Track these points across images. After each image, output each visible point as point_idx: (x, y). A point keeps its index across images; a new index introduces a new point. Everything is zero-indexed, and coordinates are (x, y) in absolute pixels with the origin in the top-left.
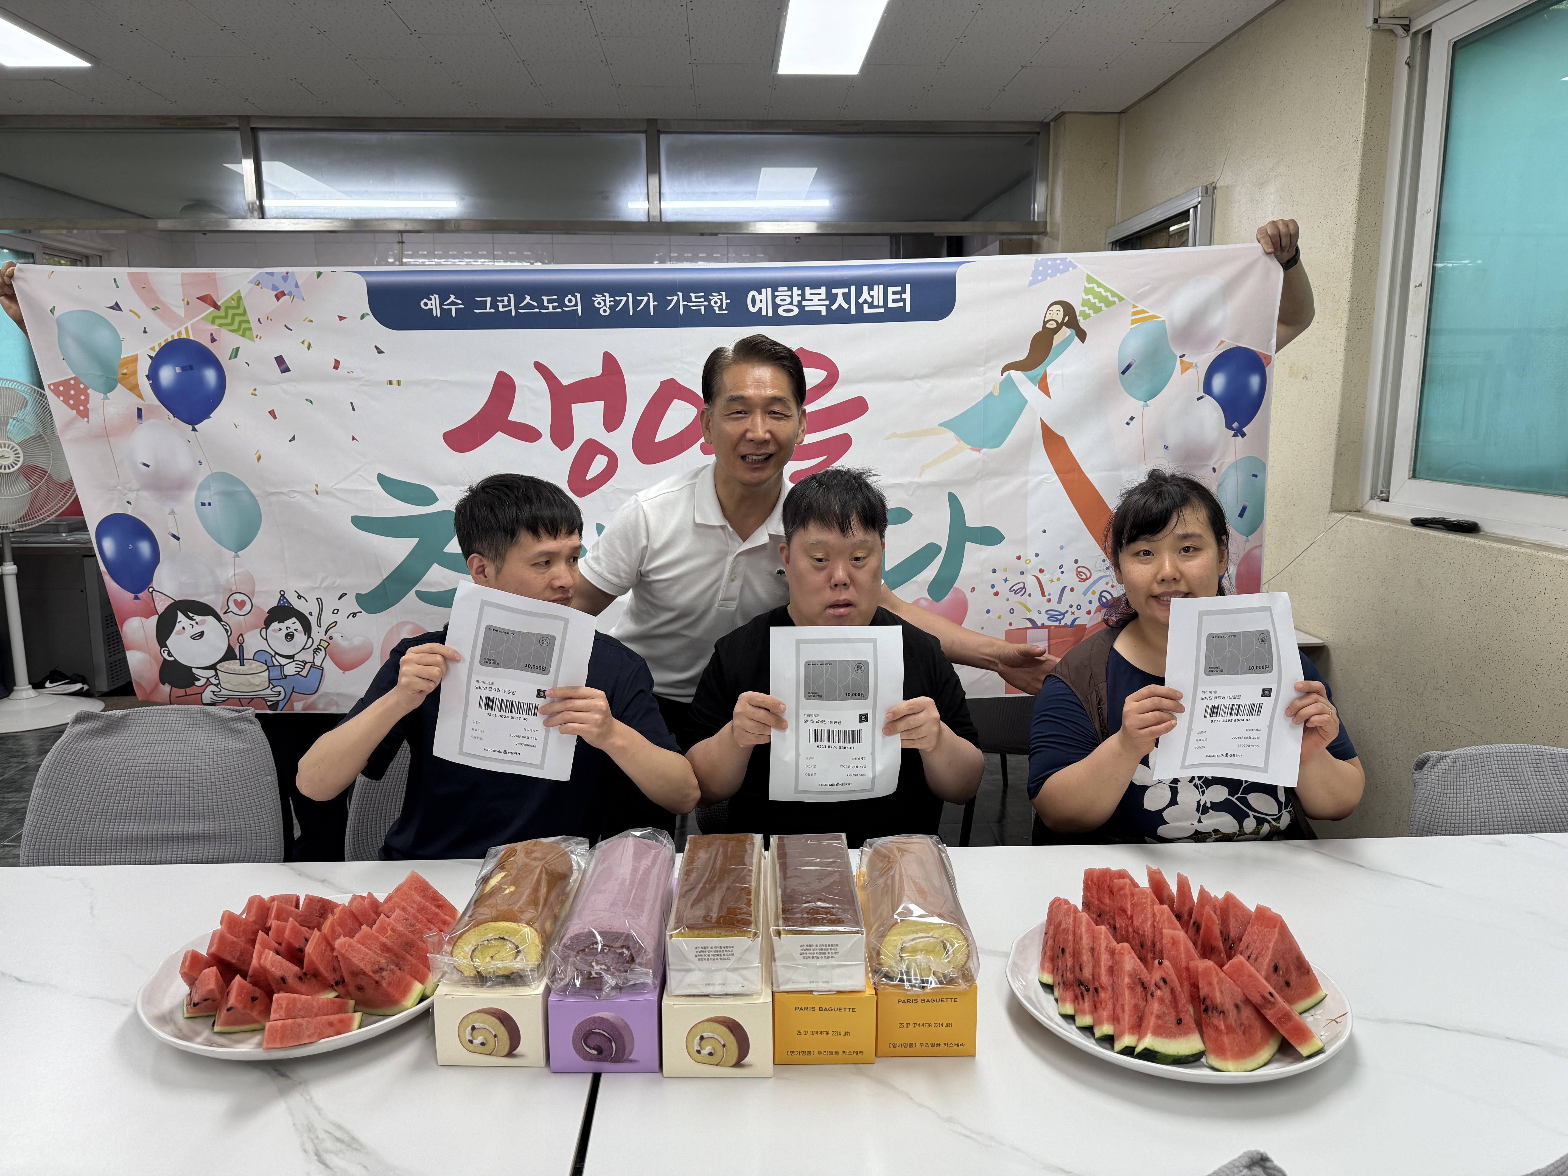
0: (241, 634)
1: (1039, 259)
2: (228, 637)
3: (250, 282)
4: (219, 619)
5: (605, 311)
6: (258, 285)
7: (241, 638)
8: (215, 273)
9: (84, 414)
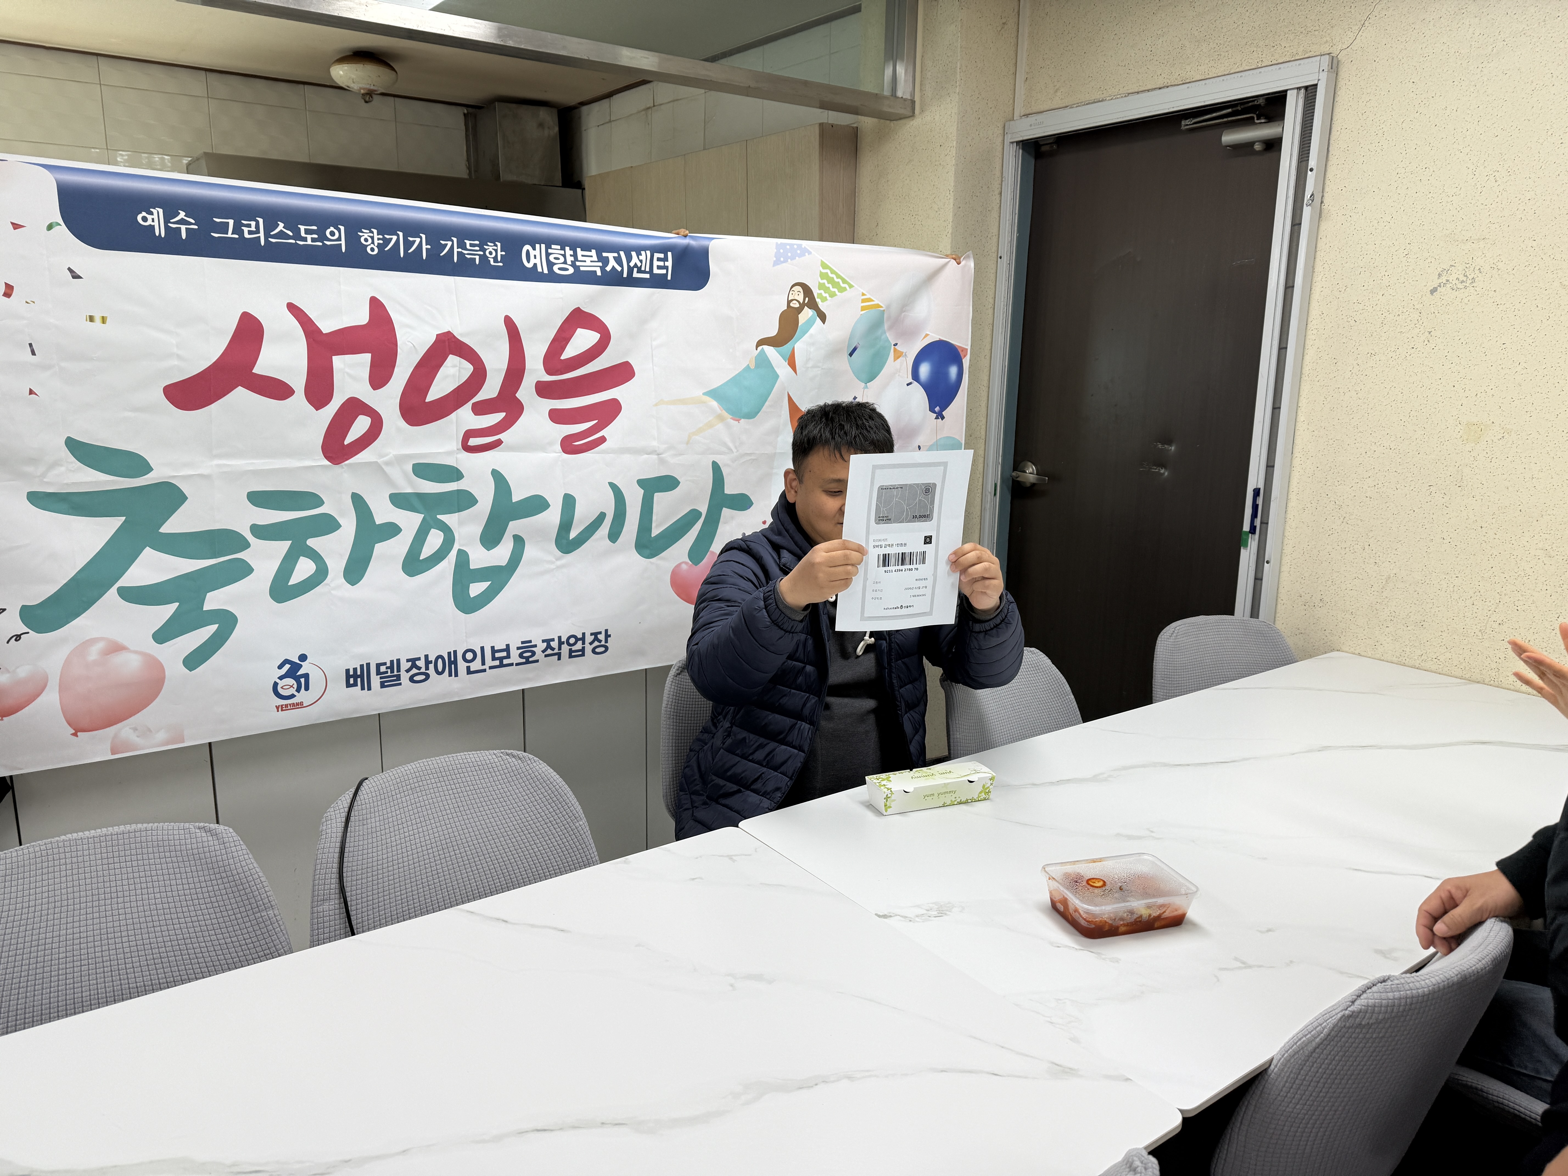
1: (779, 243)
5: (372, 249)
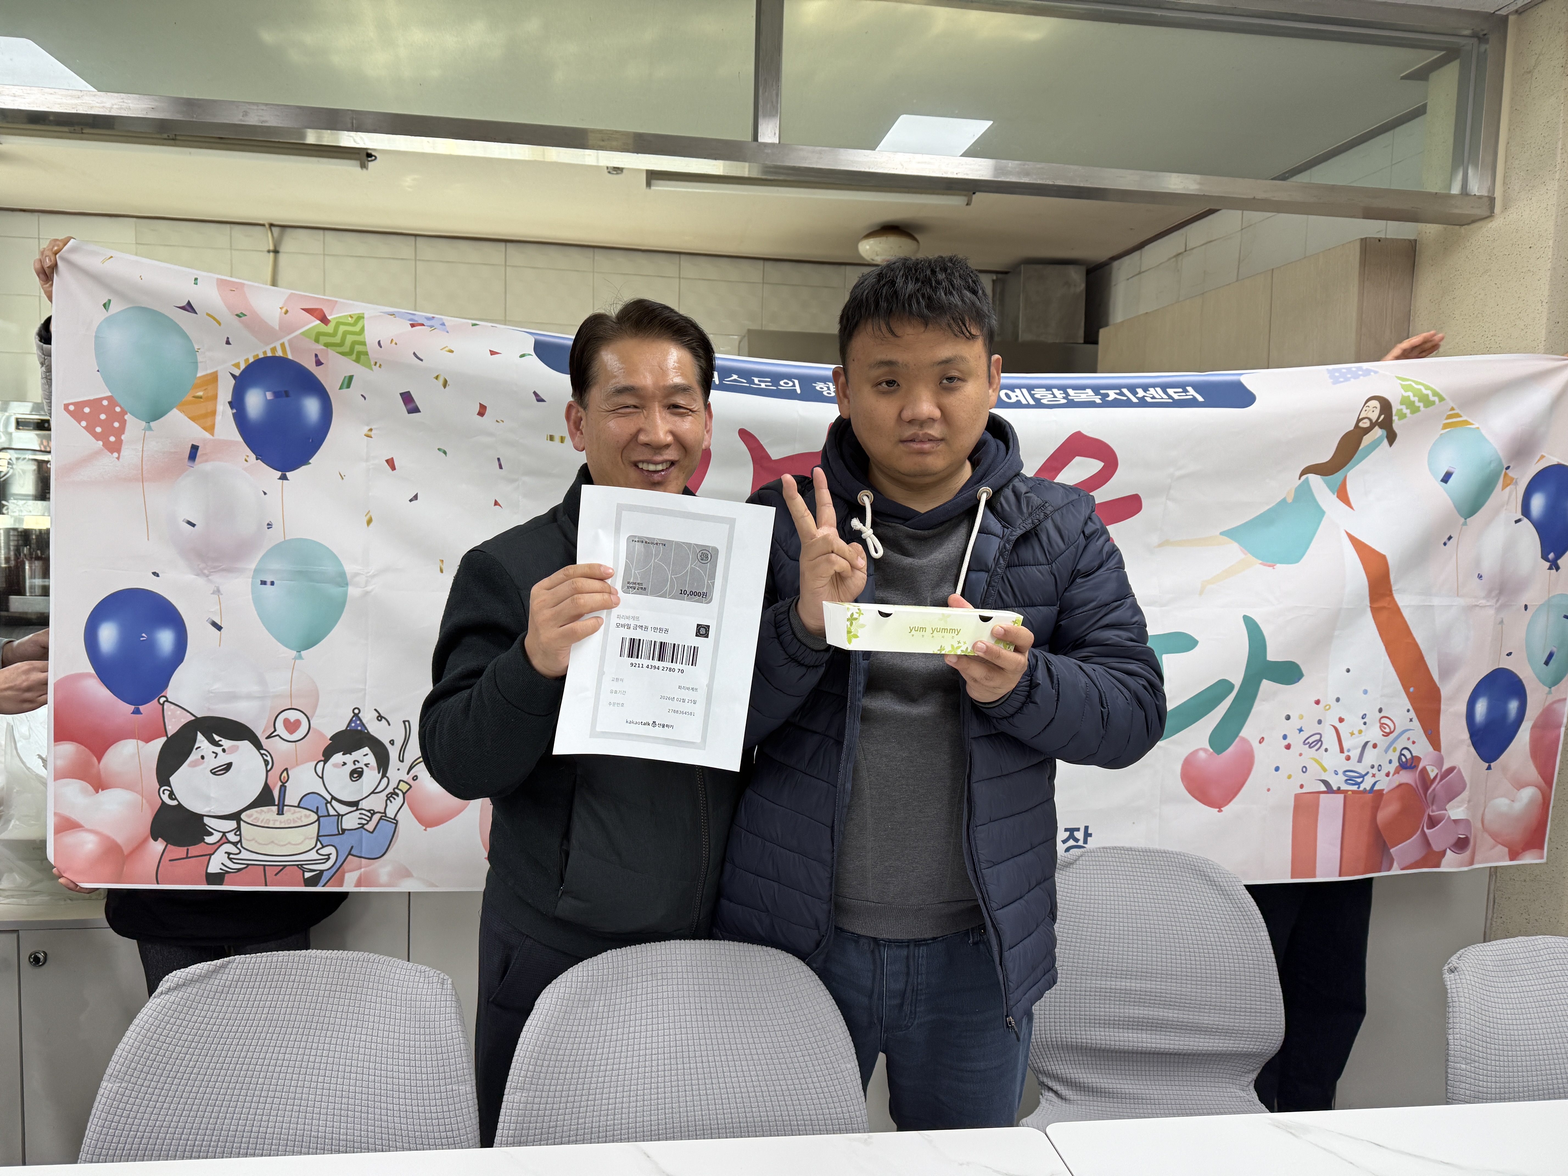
0: (286, 769)
2: (267, 771)
4: (258, 745)
7: (285, 774)
9: (115, 448)
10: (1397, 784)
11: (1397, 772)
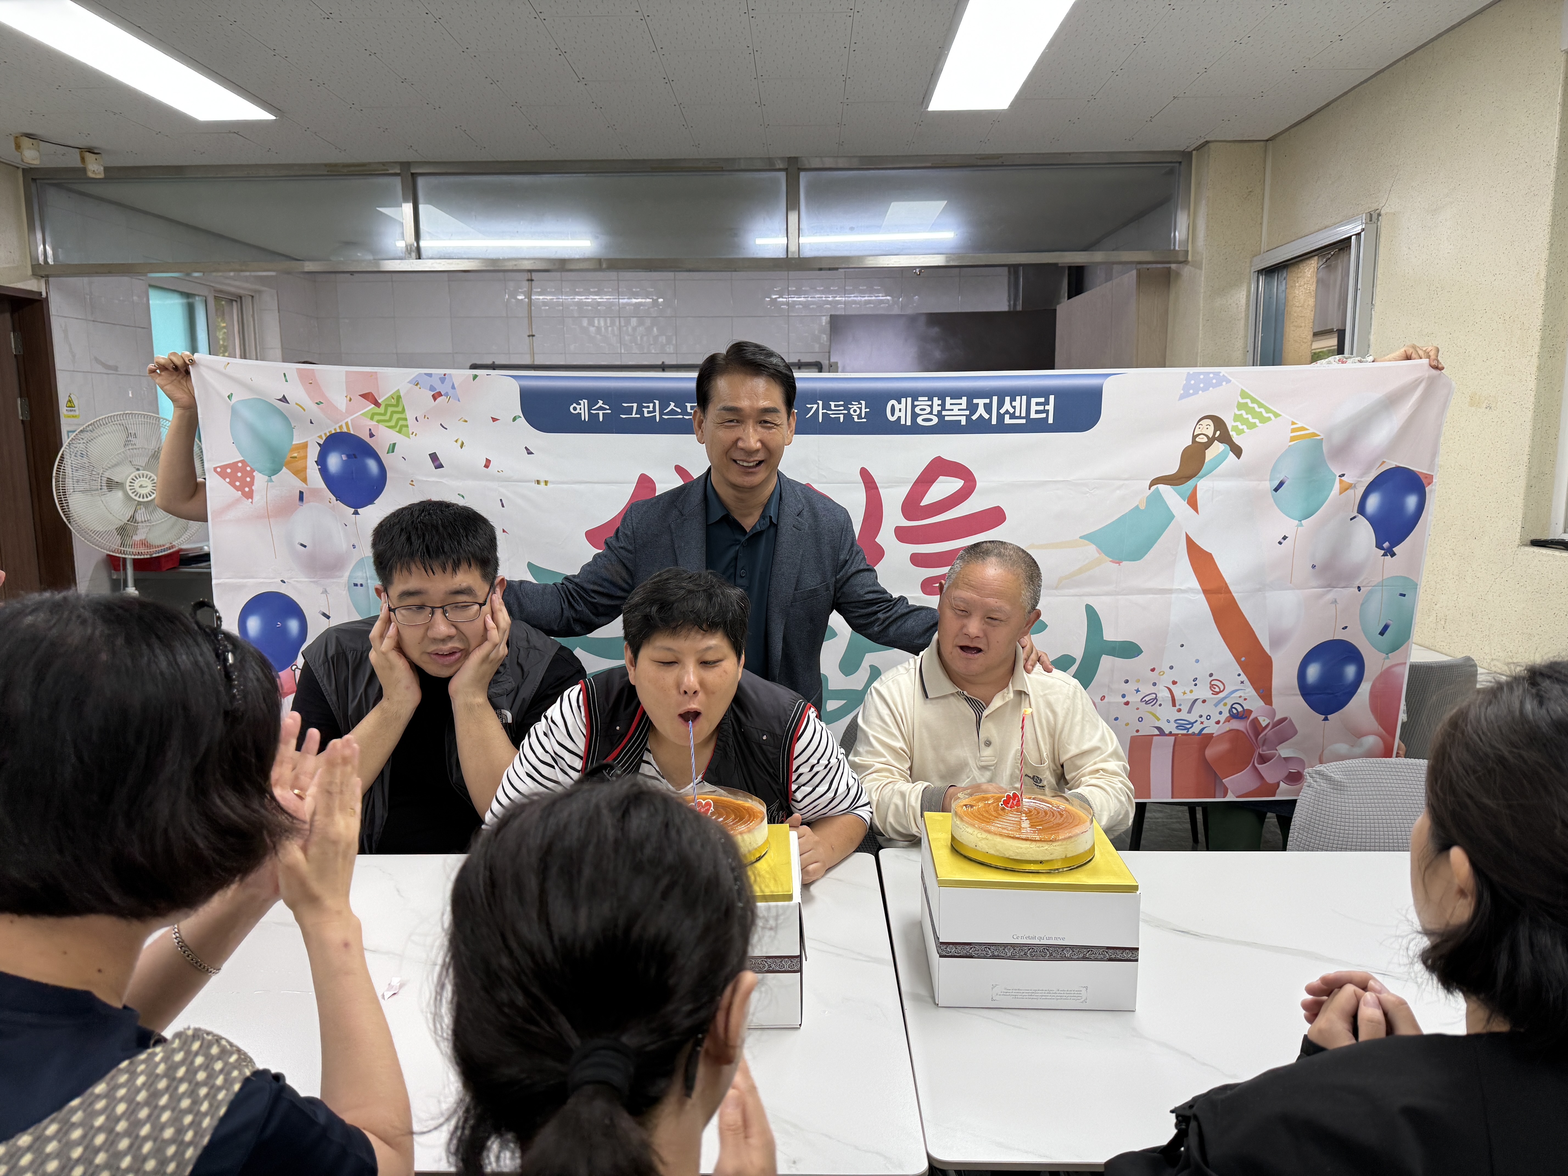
1: (1191, 373)
3: (410, 382)
6: (417, 385)
8: (376, 372)
9: (249, 495)
10: (1228, 729)
11: (1227, 720)
